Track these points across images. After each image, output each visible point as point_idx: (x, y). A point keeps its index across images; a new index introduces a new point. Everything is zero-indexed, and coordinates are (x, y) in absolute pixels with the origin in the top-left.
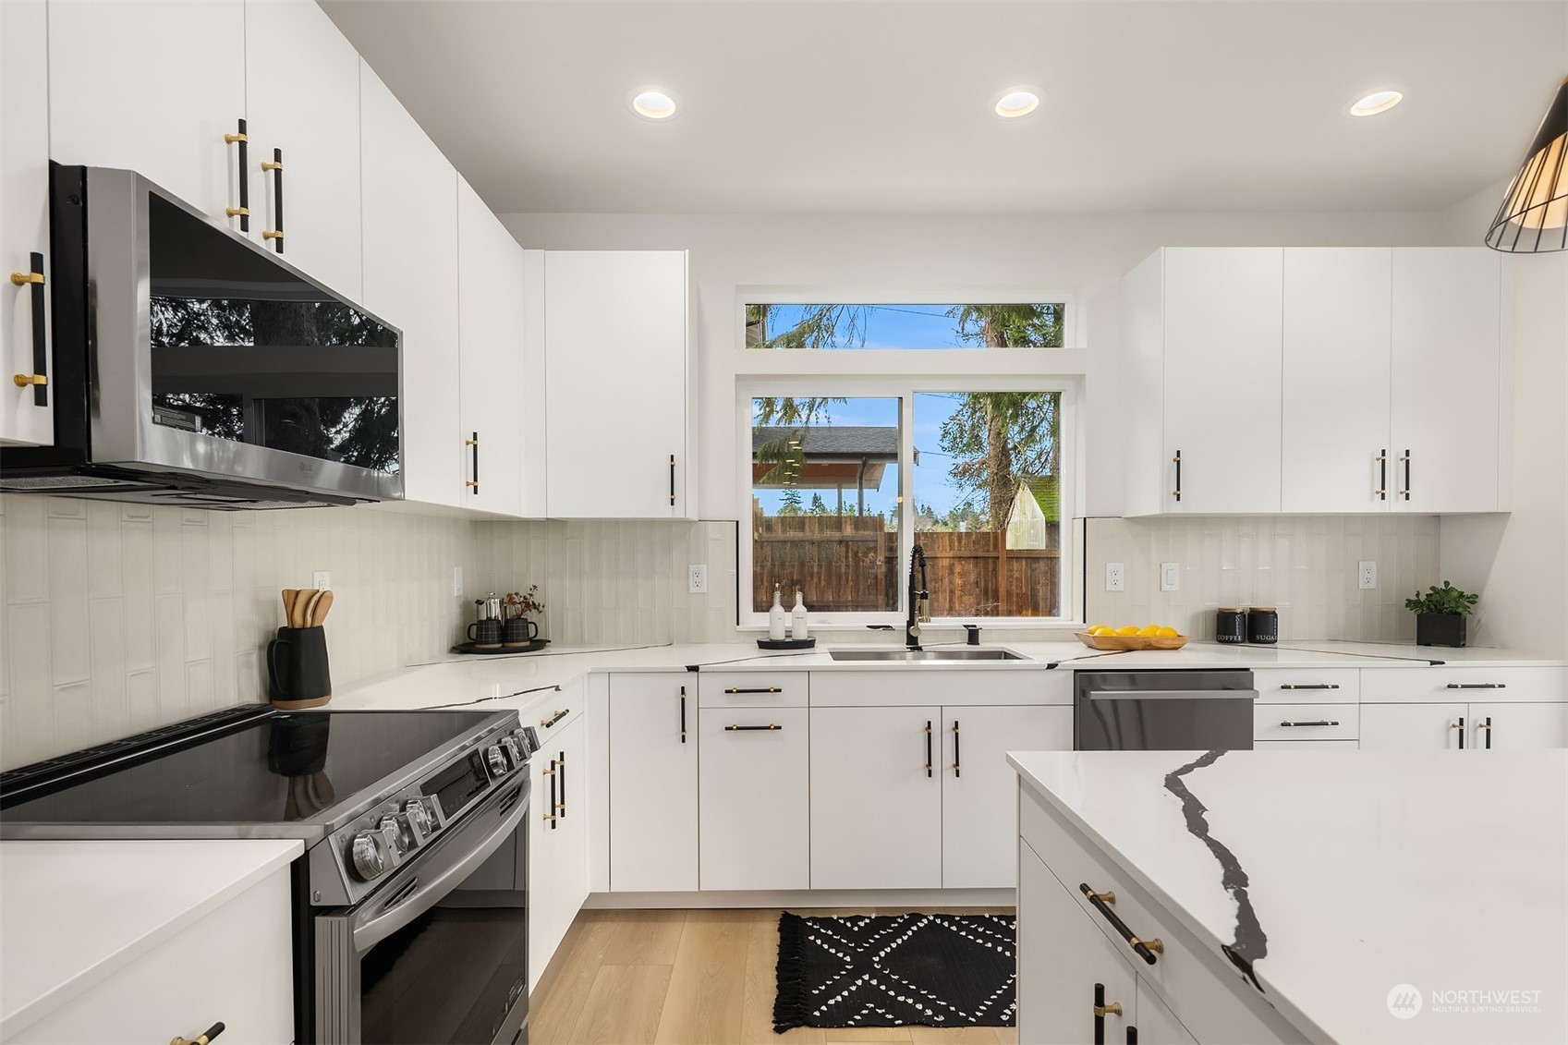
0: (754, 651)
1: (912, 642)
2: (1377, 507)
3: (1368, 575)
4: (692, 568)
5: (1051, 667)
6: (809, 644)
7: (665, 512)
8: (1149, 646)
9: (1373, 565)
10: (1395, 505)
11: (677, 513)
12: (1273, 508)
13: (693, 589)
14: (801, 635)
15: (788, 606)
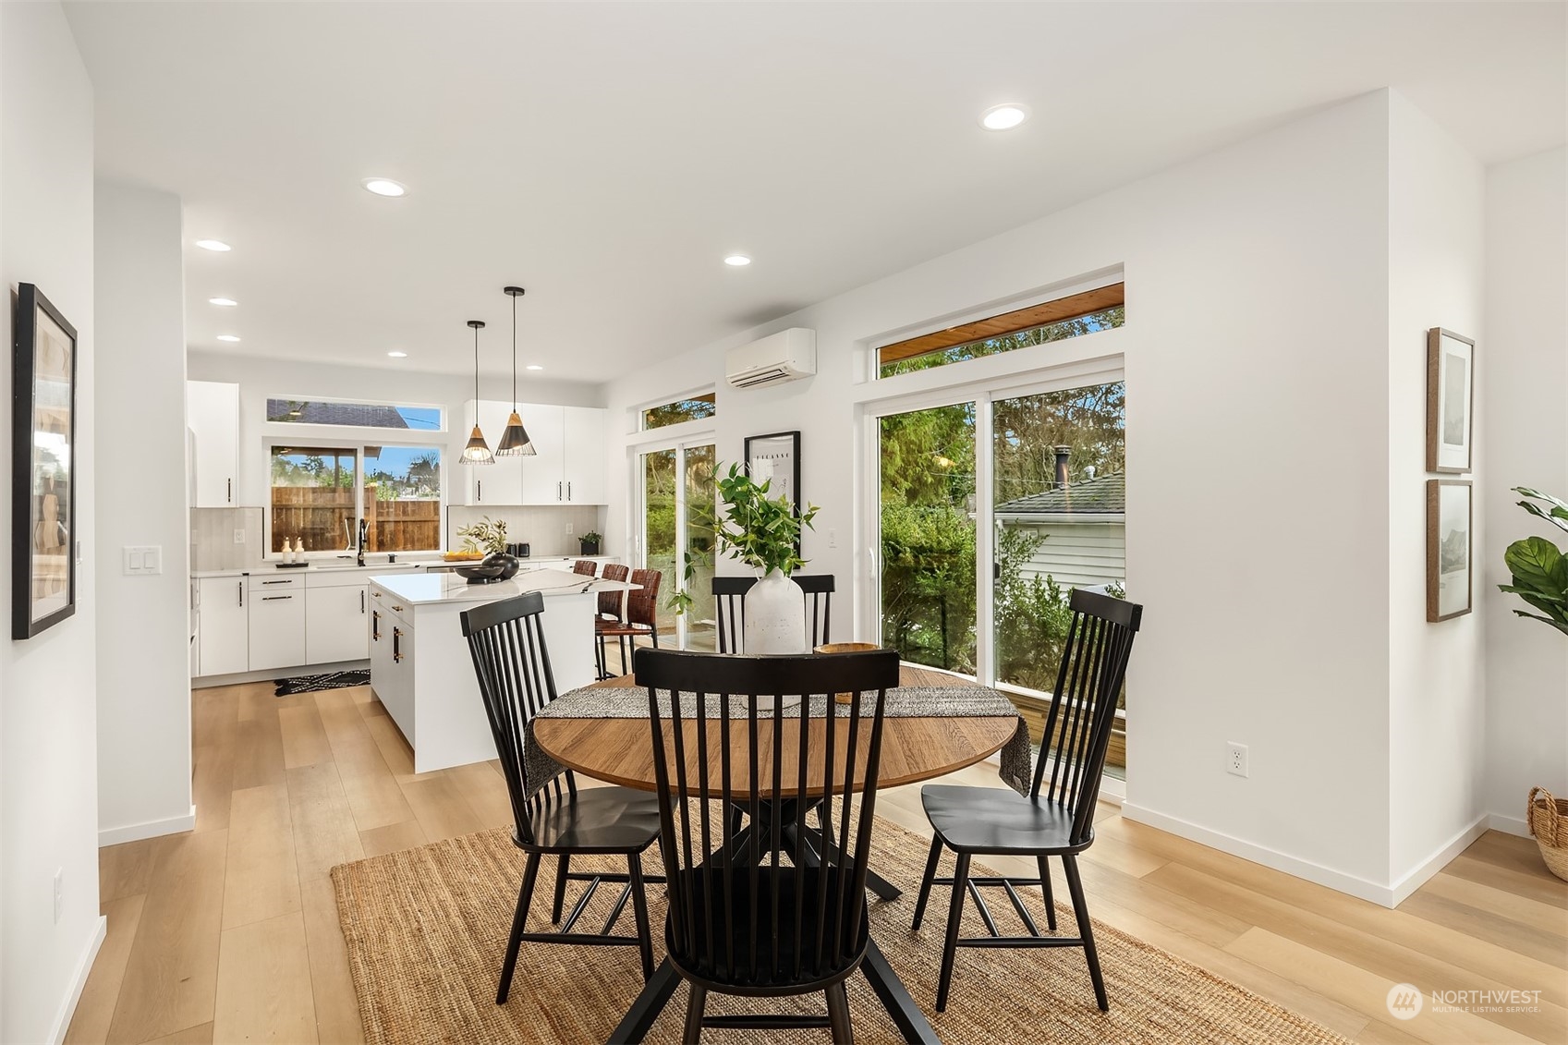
0: (275, 570)
1: (361, 563)
2: (559, 503)
3: (569, 529)
4: (236, 531)
5: (417, 567)
6: (306, 565)
7: (226, 505)
8: (468, 559)
9: (572, 524)
10: (565, 502)
11: (232, 505)
12: (520, 504)
13: (236, 542)
14: (302, 561)
15: (293, 547)
